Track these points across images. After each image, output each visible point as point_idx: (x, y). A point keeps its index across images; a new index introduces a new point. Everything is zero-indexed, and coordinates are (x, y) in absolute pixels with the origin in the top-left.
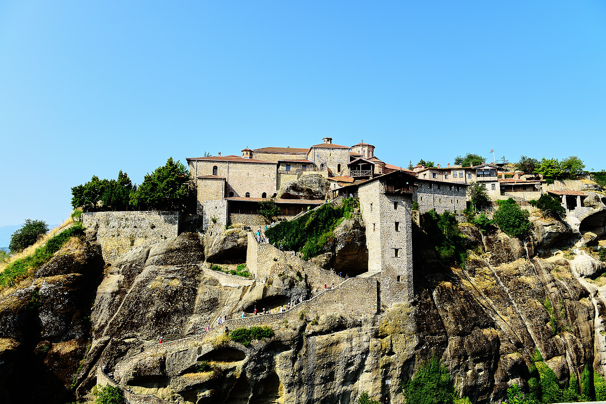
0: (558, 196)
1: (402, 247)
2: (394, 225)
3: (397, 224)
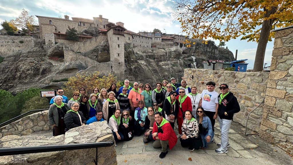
0: (178, 43)
1: (121, 53)
3: (119, 45)
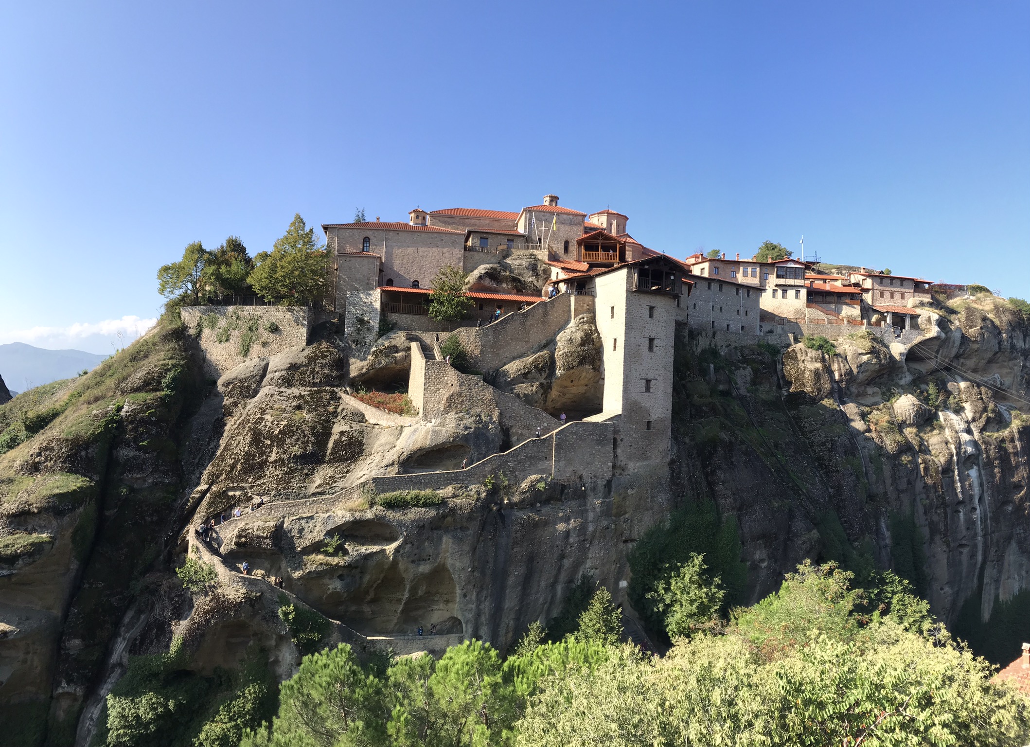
1: (657, 377)
2: (647, 342)
3: (651, 340)
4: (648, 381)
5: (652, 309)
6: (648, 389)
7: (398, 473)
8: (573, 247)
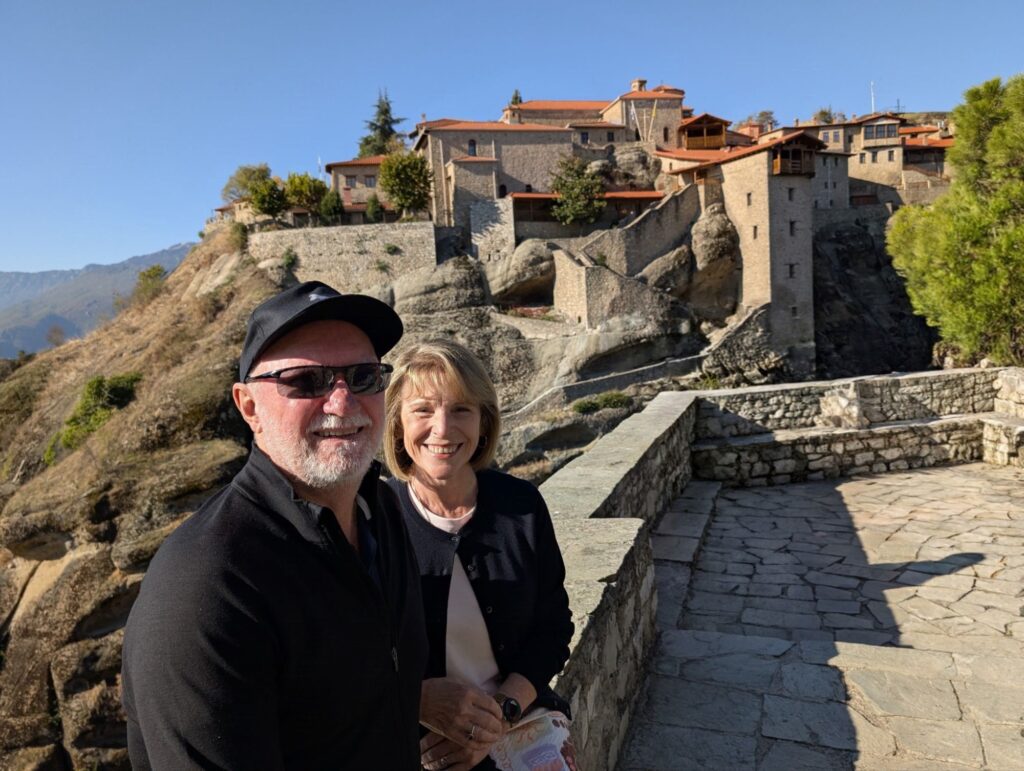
1: (798, 261)
2: (788, 225)
3: (792, 224)
4: (791, 266)
5: (791, 190)
6: (792, 273)
7: (578, 381)
8: (673, 135)
